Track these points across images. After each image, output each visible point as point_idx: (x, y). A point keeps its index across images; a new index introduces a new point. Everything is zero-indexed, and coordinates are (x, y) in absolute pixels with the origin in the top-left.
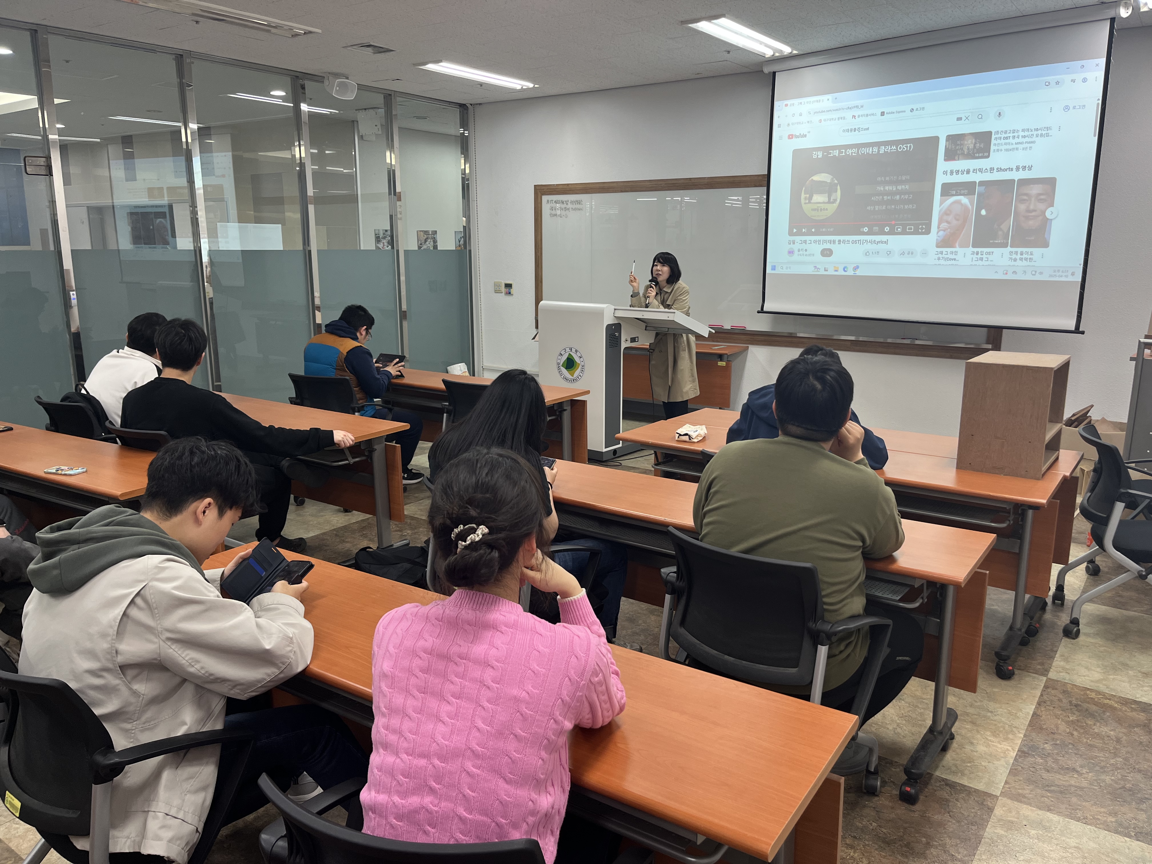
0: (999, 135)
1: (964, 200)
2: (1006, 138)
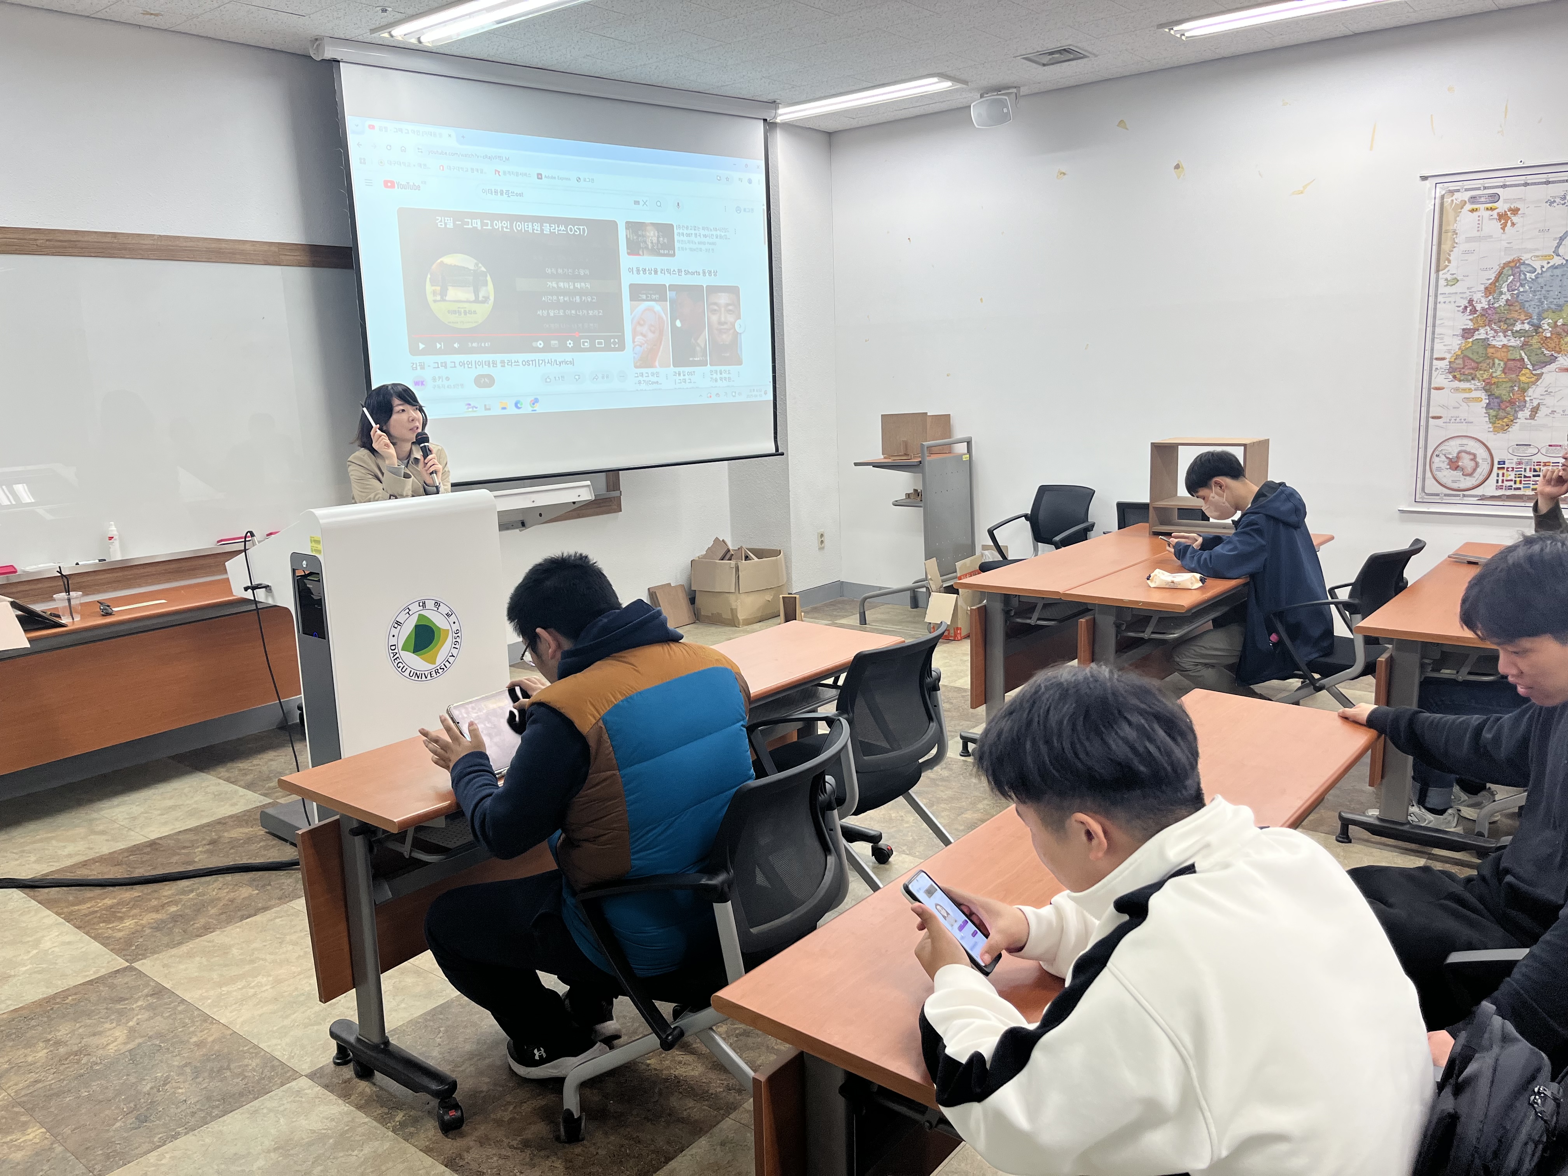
0: (681, 231)
1: (657, 307)
2: (688, 235)
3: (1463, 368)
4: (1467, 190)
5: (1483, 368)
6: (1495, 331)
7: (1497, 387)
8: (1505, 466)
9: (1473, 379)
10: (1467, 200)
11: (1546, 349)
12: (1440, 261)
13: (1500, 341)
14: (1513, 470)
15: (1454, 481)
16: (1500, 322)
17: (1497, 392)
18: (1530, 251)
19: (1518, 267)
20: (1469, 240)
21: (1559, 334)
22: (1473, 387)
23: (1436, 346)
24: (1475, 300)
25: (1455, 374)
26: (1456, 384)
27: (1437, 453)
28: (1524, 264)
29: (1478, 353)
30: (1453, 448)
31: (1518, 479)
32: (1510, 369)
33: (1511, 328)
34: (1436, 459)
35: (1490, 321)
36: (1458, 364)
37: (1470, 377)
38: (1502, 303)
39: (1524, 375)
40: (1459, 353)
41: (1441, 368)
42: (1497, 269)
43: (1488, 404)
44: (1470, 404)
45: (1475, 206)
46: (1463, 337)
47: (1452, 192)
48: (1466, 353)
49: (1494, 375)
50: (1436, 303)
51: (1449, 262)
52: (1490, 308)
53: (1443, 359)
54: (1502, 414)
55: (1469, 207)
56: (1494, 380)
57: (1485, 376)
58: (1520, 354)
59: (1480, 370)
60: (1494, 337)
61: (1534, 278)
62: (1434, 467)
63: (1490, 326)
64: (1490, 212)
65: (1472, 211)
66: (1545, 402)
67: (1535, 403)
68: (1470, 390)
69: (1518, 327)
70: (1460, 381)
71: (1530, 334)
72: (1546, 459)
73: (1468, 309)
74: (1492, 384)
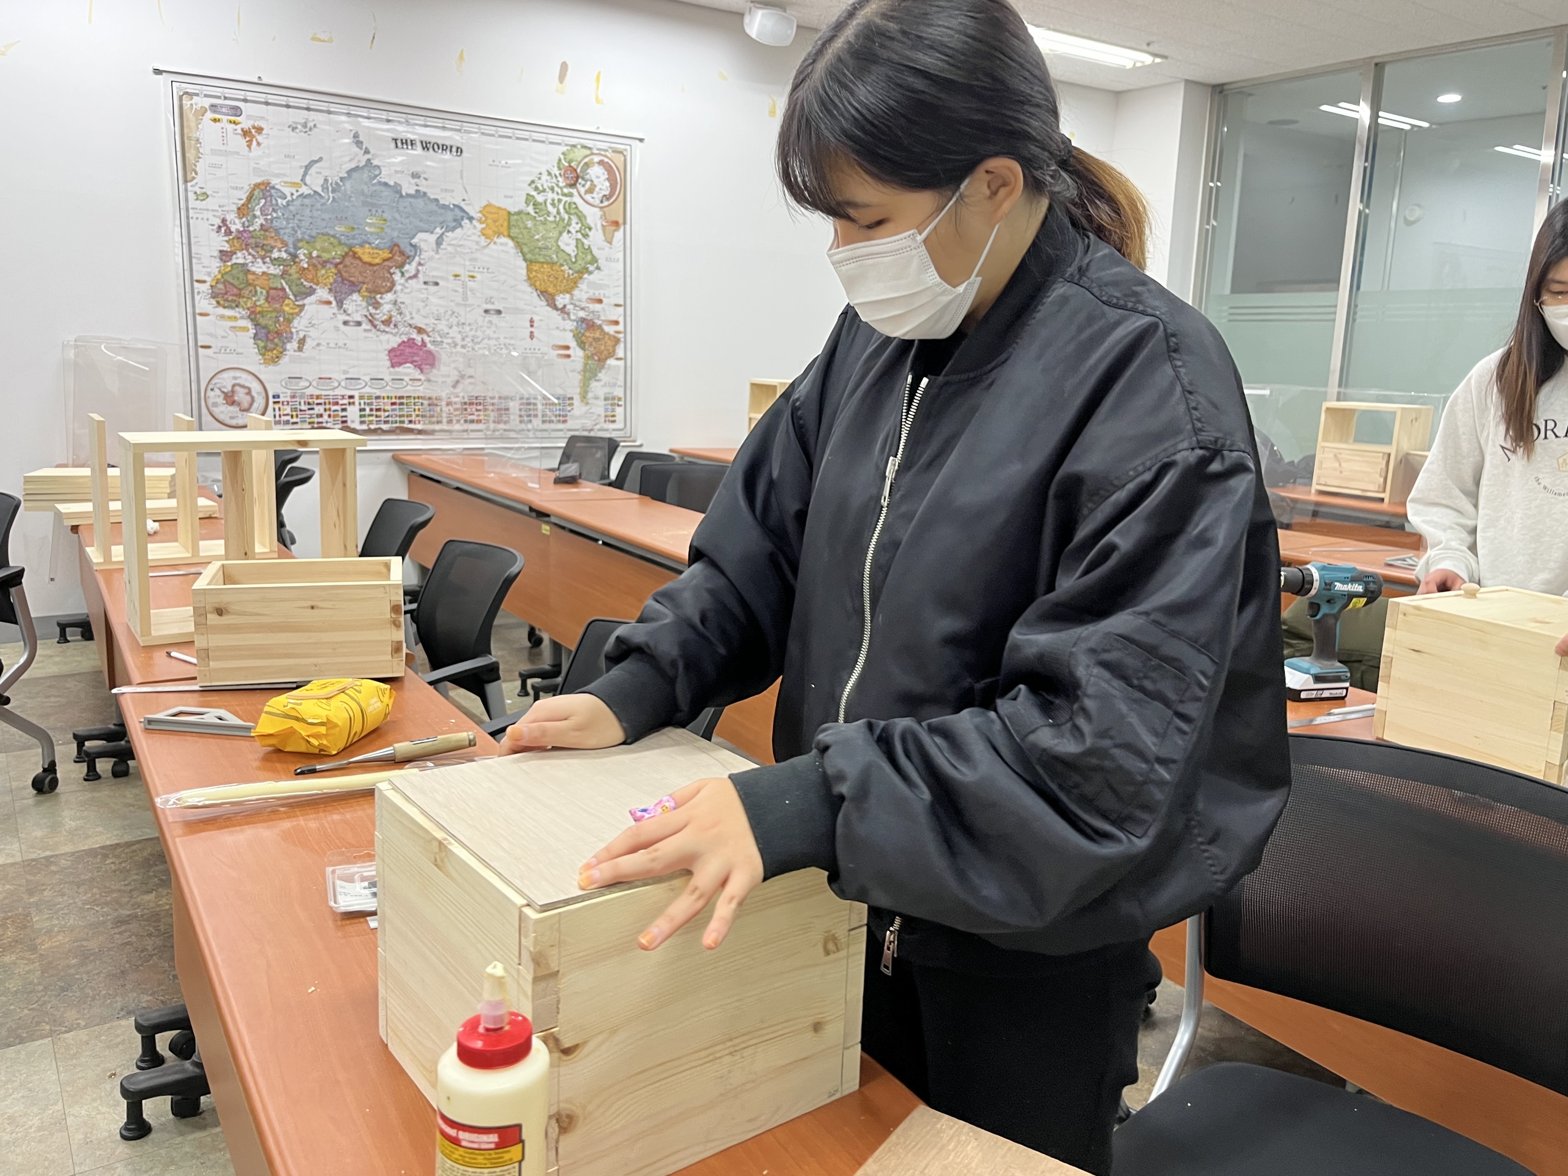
3: (226, 294)
4: (206, 96)
5: (246, 295)
6: (253, 256)
7: (263, 316)
8: (281, 400)
9: (237, 306)
10: (207, 107)
11: (306, 280)
12: (187, 172)
13: (259, 268)
14: (288, 404)
15: (232, 418)
16: (257, 246)
17: (262, 321)
18: (277, 176)
19: (269, 191)
20: (214, 152)
21: (314, 266)
22: (238, 315)
23: (195, 267)
24: (229, 220)
25: (219, 299)
26: (221, 311)
27: (211, 387)
28: (273, 188)
29: (238, 278)
30: (226, 381)
31: (294, 413)
32: (273, 298)
33: (268, 254)
34: (210, 394)
35: (247, 245)
36: (220, 289)
37: (234, 305)
38: (256, 226)
39: (288, 305)
40: (219, 276)
41: (203, 292)
42: (247, 188)
43: (256, 335)
44: (238, 333)
45: (217, 116)
46: (221, 259)
47: (191, 95)
48: (226, 277)
49: (258, 303)
50: (188, 217)
51: (196, 173)
52: (244, 231)
53: (204, 282)
54: (270, 345)
55: (209, 115)
56: (258, 309)
57: (249, 305)
58: (281, 284)
59: (243, 297)
60: (253, 262)
61: (285, 204)
62: (210, 402)
63: (247, 251)
64: (233, 126)
65: (215, 120)
66: (310, 334)
67: (301, 335)
68: (235, 319)
69: (275, 255)
70: (225, 307)
71: (288, 263)
72: (317, 392)
73: (223, 229)
74: (257, 314)
